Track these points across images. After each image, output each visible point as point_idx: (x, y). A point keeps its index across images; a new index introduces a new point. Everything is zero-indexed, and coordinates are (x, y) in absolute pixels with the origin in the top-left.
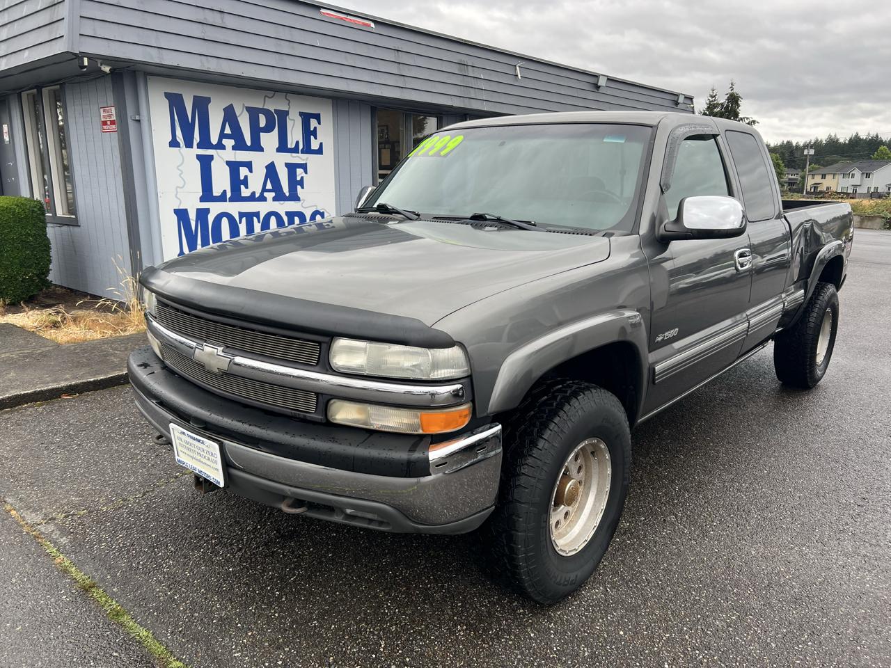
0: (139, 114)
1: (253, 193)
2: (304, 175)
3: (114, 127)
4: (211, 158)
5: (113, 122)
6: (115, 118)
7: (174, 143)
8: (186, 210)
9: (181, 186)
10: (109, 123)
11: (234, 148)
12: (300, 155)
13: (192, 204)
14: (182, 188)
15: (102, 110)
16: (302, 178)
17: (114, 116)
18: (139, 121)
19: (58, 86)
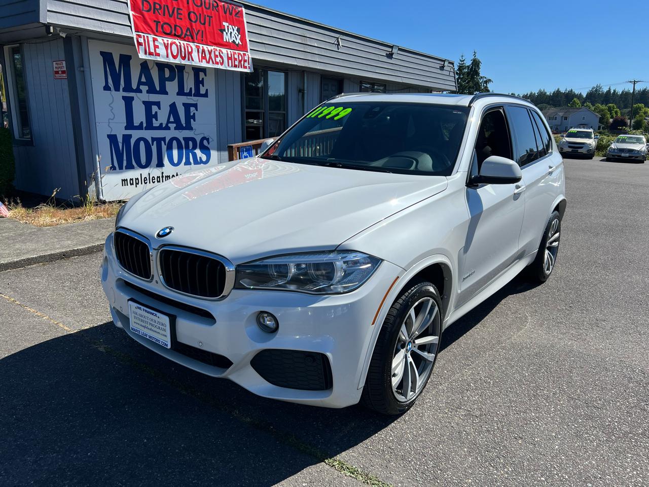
0: (83, 67)
1: (161, 124)
2: (195, 111)
3: (64, 75)
4: (132, 98)
5: (63, 72)
6: (65, 69)
7: (107, 88)
8: (116, 135)
9: (112, 118)
10: (60, 72)
11: (148, 92)
12: (193, 97)
13: (120, 131)
14: (112, 120)
15: (54, 63)
16: (194, 113)
17: (65, 67)
18: (83, 71)
19: (18, 45)
